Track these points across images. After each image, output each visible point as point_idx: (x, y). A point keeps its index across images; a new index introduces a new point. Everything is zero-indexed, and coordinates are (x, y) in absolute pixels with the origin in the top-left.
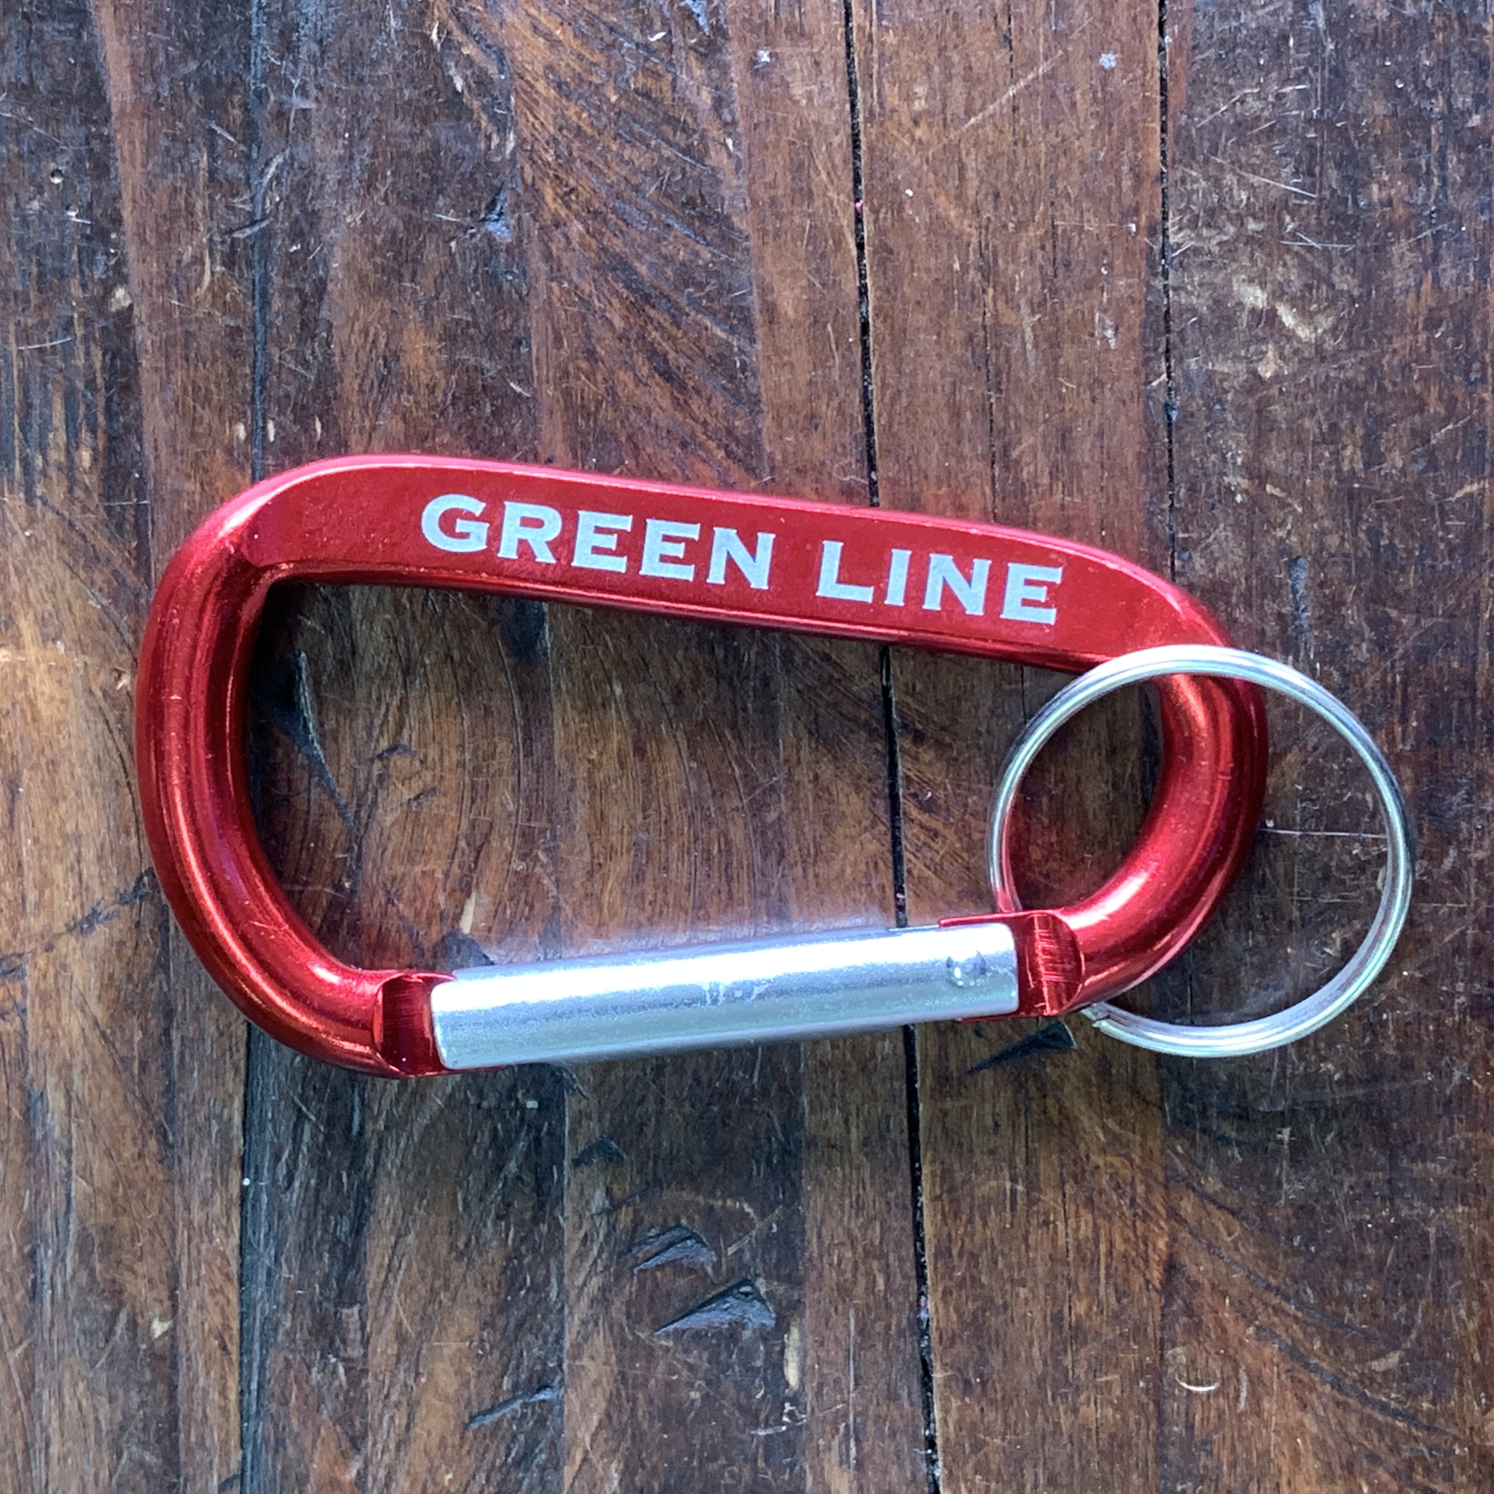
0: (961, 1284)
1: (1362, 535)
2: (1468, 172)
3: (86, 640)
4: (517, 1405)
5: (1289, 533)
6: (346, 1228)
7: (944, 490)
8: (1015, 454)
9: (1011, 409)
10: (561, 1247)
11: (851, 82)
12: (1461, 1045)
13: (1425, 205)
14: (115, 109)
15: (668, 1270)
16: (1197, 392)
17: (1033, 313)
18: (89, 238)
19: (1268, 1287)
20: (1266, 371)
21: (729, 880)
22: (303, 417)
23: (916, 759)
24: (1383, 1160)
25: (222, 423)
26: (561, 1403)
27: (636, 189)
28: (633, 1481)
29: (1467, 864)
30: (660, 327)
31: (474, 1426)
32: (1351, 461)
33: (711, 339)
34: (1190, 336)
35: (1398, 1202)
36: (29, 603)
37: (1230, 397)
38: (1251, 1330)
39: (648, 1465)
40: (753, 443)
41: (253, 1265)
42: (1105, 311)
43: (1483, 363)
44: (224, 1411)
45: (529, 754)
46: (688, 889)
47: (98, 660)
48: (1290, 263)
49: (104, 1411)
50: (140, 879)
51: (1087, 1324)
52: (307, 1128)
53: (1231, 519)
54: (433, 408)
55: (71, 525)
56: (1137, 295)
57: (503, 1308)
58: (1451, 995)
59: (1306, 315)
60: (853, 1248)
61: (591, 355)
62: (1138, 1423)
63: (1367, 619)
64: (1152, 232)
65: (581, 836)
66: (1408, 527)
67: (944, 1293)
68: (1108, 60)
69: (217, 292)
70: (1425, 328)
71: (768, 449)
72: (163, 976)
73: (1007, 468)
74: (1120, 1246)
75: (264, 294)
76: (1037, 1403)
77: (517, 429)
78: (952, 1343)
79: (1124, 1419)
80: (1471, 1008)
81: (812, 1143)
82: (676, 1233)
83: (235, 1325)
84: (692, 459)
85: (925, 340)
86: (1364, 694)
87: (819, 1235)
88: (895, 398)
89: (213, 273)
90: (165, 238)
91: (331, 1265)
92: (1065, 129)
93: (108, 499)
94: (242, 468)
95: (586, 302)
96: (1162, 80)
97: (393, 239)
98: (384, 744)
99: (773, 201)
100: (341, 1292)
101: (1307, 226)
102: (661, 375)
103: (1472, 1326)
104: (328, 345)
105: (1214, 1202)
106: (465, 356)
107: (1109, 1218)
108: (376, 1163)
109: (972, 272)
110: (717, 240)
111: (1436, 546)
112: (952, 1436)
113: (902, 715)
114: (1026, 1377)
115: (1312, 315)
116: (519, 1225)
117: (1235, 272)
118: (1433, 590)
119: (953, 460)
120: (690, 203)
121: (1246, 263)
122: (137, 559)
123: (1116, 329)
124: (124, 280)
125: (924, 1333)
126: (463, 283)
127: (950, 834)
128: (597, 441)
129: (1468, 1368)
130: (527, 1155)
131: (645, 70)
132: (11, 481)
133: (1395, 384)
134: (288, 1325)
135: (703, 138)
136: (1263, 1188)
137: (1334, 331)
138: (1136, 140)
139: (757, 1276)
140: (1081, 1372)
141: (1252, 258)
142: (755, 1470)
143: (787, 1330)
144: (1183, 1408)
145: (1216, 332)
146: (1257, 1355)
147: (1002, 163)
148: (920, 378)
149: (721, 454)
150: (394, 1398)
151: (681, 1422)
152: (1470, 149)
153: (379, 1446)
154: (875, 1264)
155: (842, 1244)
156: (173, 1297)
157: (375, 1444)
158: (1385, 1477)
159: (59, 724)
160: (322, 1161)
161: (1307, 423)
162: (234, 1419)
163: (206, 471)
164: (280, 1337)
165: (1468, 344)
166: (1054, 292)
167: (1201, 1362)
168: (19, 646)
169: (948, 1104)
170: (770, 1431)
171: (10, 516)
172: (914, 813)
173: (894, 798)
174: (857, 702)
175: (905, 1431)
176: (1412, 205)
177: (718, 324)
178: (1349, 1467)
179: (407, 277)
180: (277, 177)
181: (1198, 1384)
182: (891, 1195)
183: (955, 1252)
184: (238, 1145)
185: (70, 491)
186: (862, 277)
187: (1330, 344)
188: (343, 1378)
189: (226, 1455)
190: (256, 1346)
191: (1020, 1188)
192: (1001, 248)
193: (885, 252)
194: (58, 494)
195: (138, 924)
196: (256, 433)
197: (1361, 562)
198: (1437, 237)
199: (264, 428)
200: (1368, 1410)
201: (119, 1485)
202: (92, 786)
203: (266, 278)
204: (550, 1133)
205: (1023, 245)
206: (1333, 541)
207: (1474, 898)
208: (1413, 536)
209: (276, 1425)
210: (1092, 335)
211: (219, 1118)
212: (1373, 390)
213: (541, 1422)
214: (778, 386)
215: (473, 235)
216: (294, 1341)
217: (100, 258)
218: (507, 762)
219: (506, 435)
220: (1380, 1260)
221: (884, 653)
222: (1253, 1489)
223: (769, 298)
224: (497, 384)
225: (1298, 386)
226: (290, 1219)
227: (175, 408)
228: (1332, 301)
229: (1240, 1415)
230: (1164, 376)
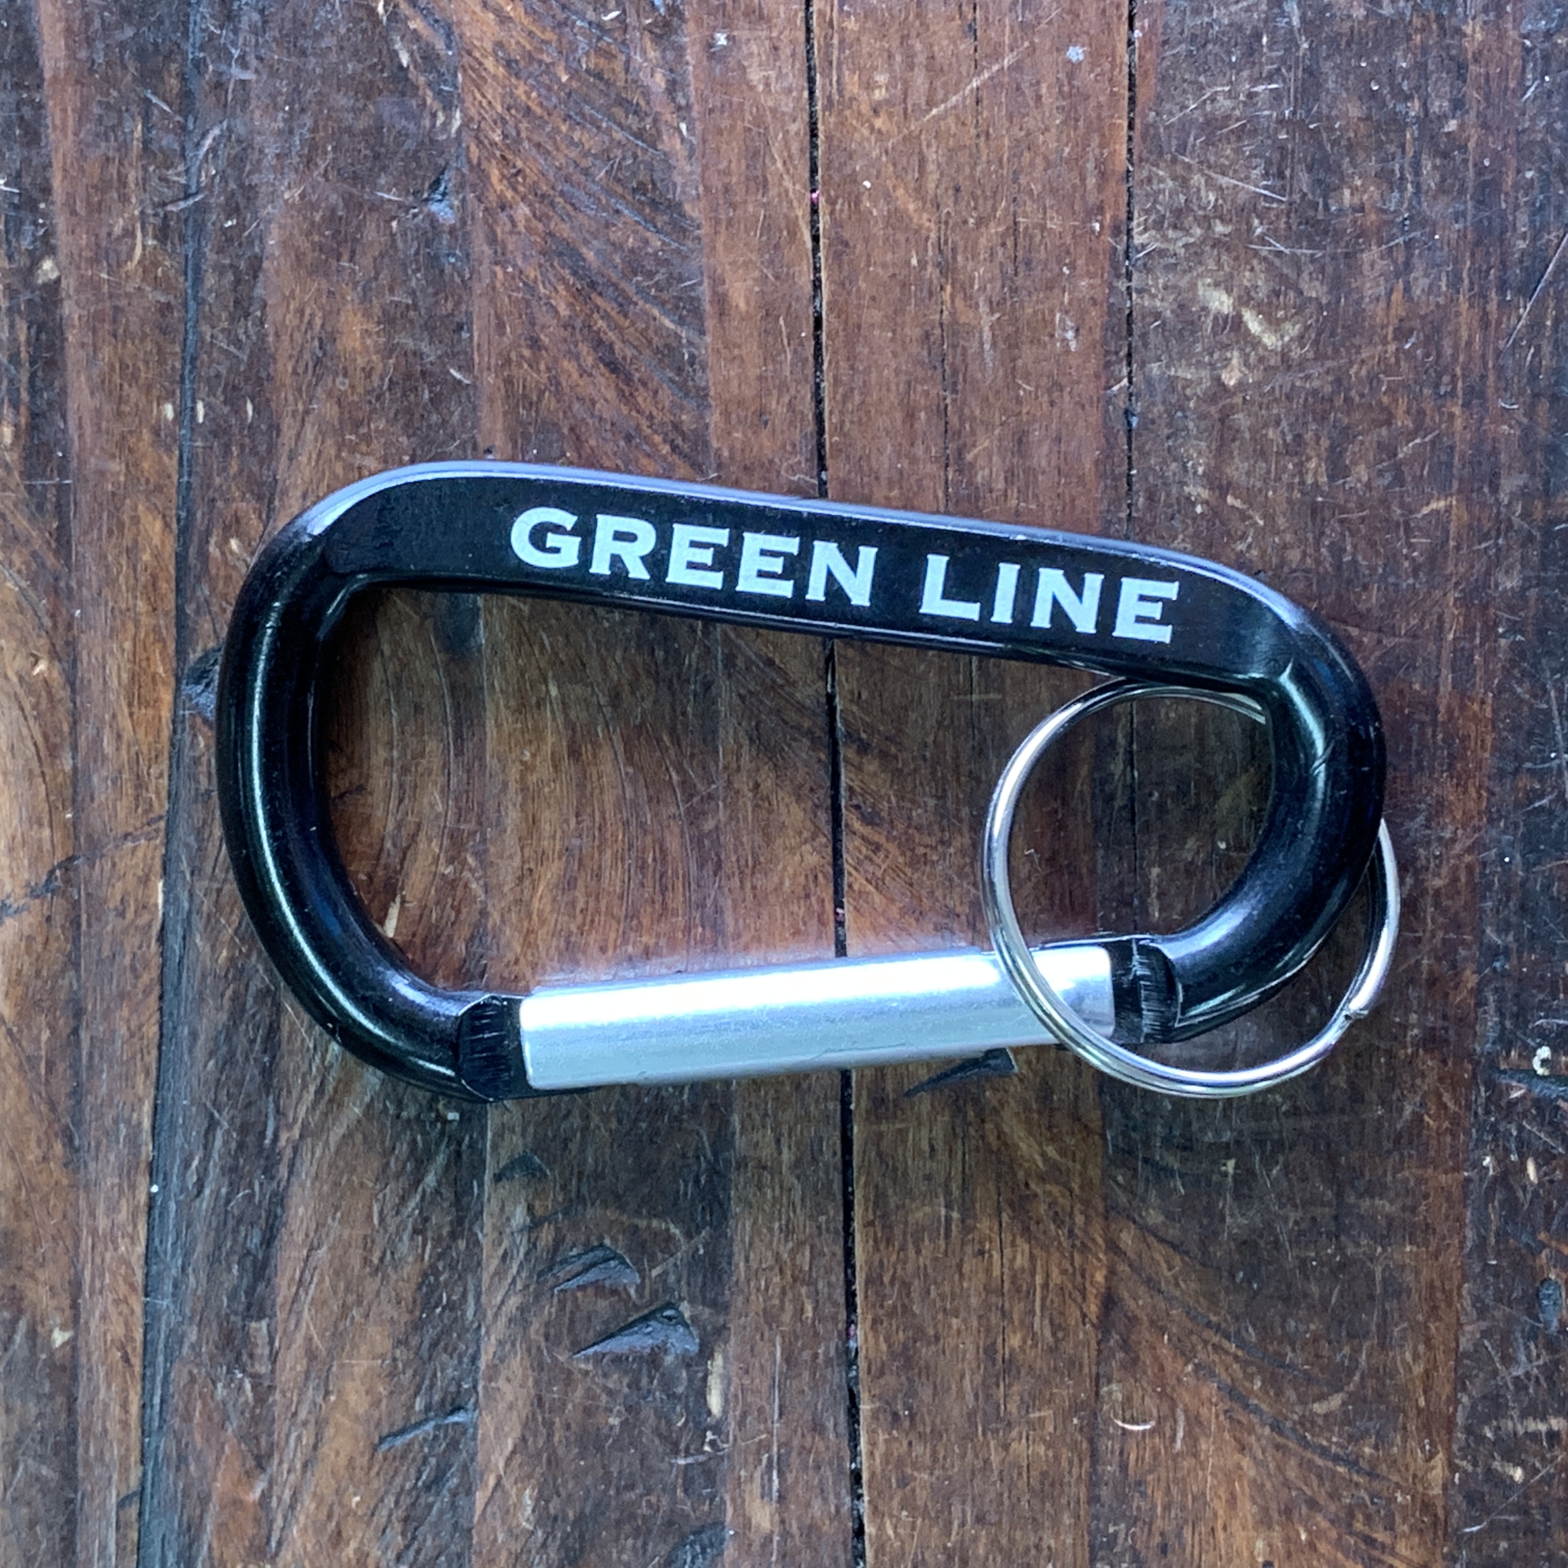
0: (892, 1314)
1: (1323, 550)
2: (1443, 180)
3: (2, 623)
4: (429, 1427)
5: (1249, 547)
6: (256, 1240)
7: (896, 492)
8: (969, 457)
9: (967, 411)
10: (479, 1264)
11: (810, 69)
12: (1413, 1078)
13: (1397, 212)
14: (48, 75)
15: (590, 1291)
16: (1159, 399)
17: (992, 312)
18: (16, 207)
19: (1209, 1325)
20: (1230, 379)
21: (664, 890)
22: (233, 398)
24: (1329, 1195)
25: (150, 402)
26: (476, 1428)
27: (586, 172)
28: (546, 1508)
29: (1424, 892)
30: (606, 317)
31: (385, 1447)
32: (1315, 474)
33: (659, 329)
34: (1153, 339)
35: (1343, 1238)
37: (1192, 404)
38: (1190, 1368)
39: (564, 1494)
40: (700, 440)
41: (159, 1274)
42: (1066, 312)
43: (1454, 376)
44: (125, 1424)
45: (459, 753)
46: (621, 897)
47: (14, 644)
48: (1257, 267)
50: (52, 872)
51: (1021, 1357)
52: (219, 1134)
53: (1191, 531)
54: (369, 392)
56: (1099, 297)
57: (417, 1326)
58: (1405, 1027)
59: (1273, 323)
60: (781, 1271)
61: (535, 344)
62: (1071, 1463)
64: (1116, 231)
65: (511, 841)
66: (1372, 545)
67: (874, 1321)
68: (1076, 53)
69: (149, 266)
70: (1395, 338)
71: (715, 444)
72: (72, 973)
73: (960, 471)
74: (1056, 1277)
75: (197, 270)
76: (967, 1438)
77: (456, 418)
78: (882, 1373)
79: (1057, 1458)
80: (1424, 1040)
81: (742, 1164)
82: (600, 1253)
83: (138, 1335)
84: (636, 453)
85: (880, 337)
87: (747, 1260)
88: (846, 398)
89: (144, 247)
90: (96, 209)
91: (241, 1277)
92: (1029, 122)
93: (29, 478)
94: (169, 450)
95: (530, 288)
96: (1131, 76)
97: (332, 217)
99: (727, 189)
100: (249, 1306)
101: (1276, 230)
102: (606, 365)
103: (1418, 1369)
104: (262, 323)
105: (1155, 1235)
106: (406, 341)
107: (1046, 1248)
108: (291, 1173)
109: (930, 268)
110: (668, 228)
111: (1398, 563)
112: (878, 1471)
113: (846, 723)
114: (956, 1412)
115: (1278, 322)
116: (438, 1240)
117: (1201, 276)
118: (1396, 610)
119: (906, 463)
120: (641, 188)
121: (1212, 266)
122: (57, 540)
123: (1077, 331)
124: (51, 251)
125: (852, 1363)
126: (404, 266)
127: (893, 848)
128: (538, 432)
129: (1412, 1413)
130: (447, 1168)
131: (599, 51)
133: (1362, 396)
134: (193, 1337)
135: (655, 121)
136: (1205, 1221)
137: (1301, 338)
138: (1103, 136)
139: (681, 1299)
140: (1013, 1408)
141: (1218, 262)
142: (674, 1501)
143: (711, 1356)
144: (1117, 1447)
145: (1181, 336)
146: (1196, 1393)
147: (963, 157)
148: (874, 375)
149: (665, 449)
150: (303, 1415)
151: (599, 1448)
152: (1445, 155)
153: (285, 1466)
154: (804, 1290)
155: (771, 1268)
156: (75, 1306)
158: (1324, 1524)
160: (234, 1169)
161: (1271, 434)
162: (135, 1434)
163: (131, 451)
164: (185, 1350)
165: (1439, 356)
166: (1014, 291)
167: (1136, 1401)
169: (884, 1127)
170: (690, 1460)
172: (857, 825)
173: (836, 809)
174: (801, 708)
175: (831, 1464)
176: (1385, 211)
177: (666, 313)
178: (1287, 1512)
179: (346, 257)
180: (213, 150)
181: (1134, 1421)
182: (822, 1219)
183: (886, 1279)
184: (147, 1150)
186: (817, 270)
187: (1296, 353)
188: (250, 1395)
189: (125, 1470)
190: (161, 1358)
191: (955, 1215)
192: (961, 244)
193: (841, 246)
195: (49, 919)
196: (185, 413)
197: (1321, 579)
198: (1408, 244)
199: (193, 409)
200: (1308, 1454)
201: (15, 1500)
202: (5, 774)
203: (199, 253)
204: (470, 1146)
205: (983, 241)
206: (1294, 556)
207: (1430, 926)
208: (1377, 554)
209: (179, 1442)
210: (1052, 336)
211: (128, 1122)
212: (1339, 401)
213: (454, 1445)
214: (727, 381)
215: (415, 216)
216: (199, 1355)
217: (28, 228)
218: (436, 764)
219: (445, 422)
220: (1325, 1299)
221: (830, 659)
222: (1187, 1533)
223: (720, 289)
224: (437, 370)
225: (1263, 395)
226: (199, 1228)
227: (102, 386)
228: (1300, 310)
229: (1175, 1457)
230: (1125, 381)
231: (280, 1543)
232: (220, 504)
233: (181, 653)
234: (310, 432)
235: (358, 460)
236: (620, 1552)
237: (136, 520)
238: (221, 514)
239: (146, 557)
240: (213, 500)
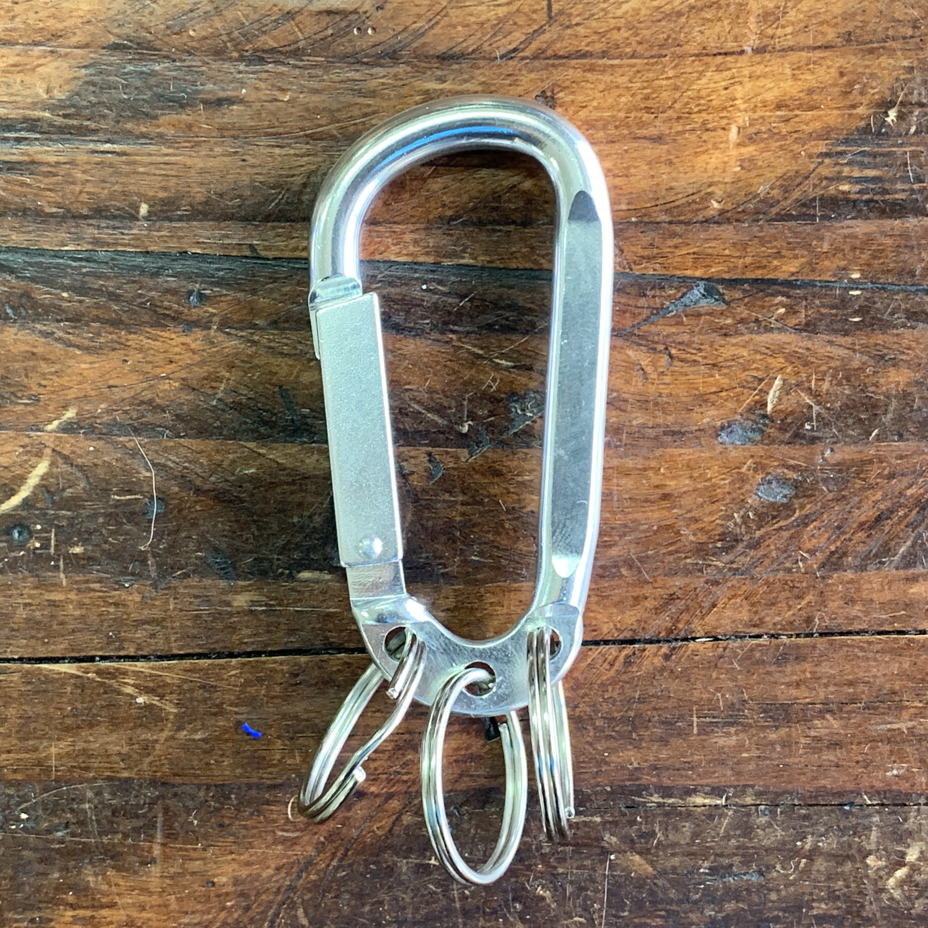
1: (776, 913)
3: (740, 184)
4: (292, 416)
5: (778, 871)
7: (808, 675)
8: (828, 716)
9: (854, 715)
16: (860, 821)
17: (908, 729)
19: (347, 850)
20: (871, 861)
22: (862, 311)
23: (655, 655)
24: (418, 917)
25: (861, 265)
26: (292, 442)
28: (246, 482)
30: (906, 516)
32: (818, 908)
33: (899, 545)
34: (892, 818)
36: (762, 152)
37: (856, 839)
38: (322, 839)
39: (255, 491)
40: (838, 567)
42: (908, 770)
44: (295, 249)
45: (665, 433)
47: (729, 190)
49: (299, 180)
52: (456, 301)
53: (787, 839)
54: (865, 384)
55: (807, 178)
56: (915, 788)
59: (901, 883)
61: (891, 476)
62: (270, 773)
63: (728, 915)
67: (348, 663)
71: (835, 575)
72: (545, 220)
73: (820, 712)
76: (285, 716)
77: (851, 432)
78: (320, 668)
79: (273, 765)
81: (437, 590)
84: (831, 532)
85: (895, 668)
86: (685, 913)
88: (862, 649)
93: (820, 199)
94: (835, 275)
95: (922, 474)
98: (673, 351)
102: (879, 516)
104: (903, 327)
105: (397, 819)
106: (893, 405)
107: (390, 758)
108: (434, 340)
112: (266, 666)
113: (680, 648)
114: (298, 709)
115: (901, 886)
119: (825, 681)
122: (785, 215)
123: (896, 776)
125: (325, 651)
127: (612, 673)
128: (843, 478)
130: (436, 426)
132: (832, 144)
136: (404, 848)
137: (892, 899)
140: (301, 741)
143: (330, 573)
144: (279, 799)
145: (894, 833)
146: (309, 843)
148: (873, 663)
149: (833, 548)
150: (300, 347)
151: (280, 511)
153: (271, 337)
157: (274, 335)
158: (236, 915)
159: (693, 167)
160: (436, 309)
161: (841, 883)
162: (290, 254)
163: (834, 255)
168: (739, 145)
171: (813, 143)
172: (624, 653)
173: (632, 642)
174: (688, 623)
175: (270, 639)
177: (908, 549)
178: (243, 895)
181: (292, 808)
184: (447, 262)
185: (826, 178)
187: (884, 896)
189: (270, 249)
194: (825, 172)
196: (855, 284)
197: (760, 912)
199: (857, 289)
200: (275, 906)
201: (255, 187)
202: (658, 185)
204: (447, 439)
206: (773, 896)
209: (286, 278)
210: (894, 762)
211: (464, 251)
212: (858, 921)
213: (282, 430)
214: (870, 582)
218: (660, 421)
219: (848, 426)
220: (362, 915)
221: (716, 639)
222: (231, 839)
223: (921, 579)
224: (877, 422)
225: (861, 878)
226: (404, 289)
227: (869, 239)
228: (909, 898)
229: (274, 832)
230: (869, 802)
231: (228, 334)
232: (804, 303)
233: (722, 281)
234: (842, 352)
235: (828, 378)
236: (222, 523)
237: (796, 257)
238: (798, 304)
239: (775, 263)
240: (806, 299)
